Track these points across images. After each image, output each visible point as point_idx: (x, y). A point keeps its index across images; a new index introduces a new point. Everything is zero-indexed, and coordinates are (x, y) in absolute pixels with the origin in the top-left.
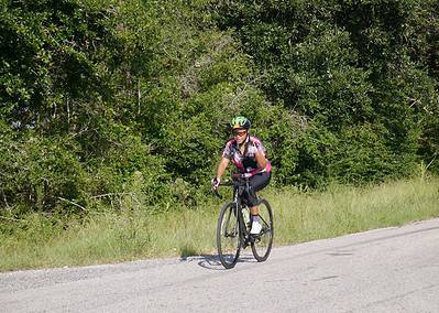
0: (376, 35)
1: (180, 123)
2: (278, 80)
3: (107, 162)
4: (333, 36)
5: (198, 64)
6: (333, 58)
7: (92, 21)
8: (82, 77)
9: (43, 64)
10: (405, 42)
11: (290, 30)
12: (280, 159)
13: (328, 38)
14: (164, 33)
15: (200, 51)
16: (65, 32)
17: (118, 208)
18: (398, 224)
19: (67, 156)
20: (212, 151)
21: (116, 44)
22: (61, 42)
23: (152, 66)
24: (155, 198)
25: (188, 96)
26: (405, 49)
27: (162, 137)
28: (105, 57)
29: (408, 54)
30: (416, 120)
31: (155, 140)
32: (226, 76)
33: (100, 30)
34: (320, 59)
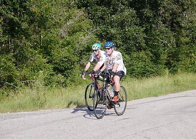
0: (147, 12)
1: (60, 50)
2: (104, 31)
3: (27, 66)
4: (129, 12)
5: (68, 24)
6: (128, 22)
7: (21, 3)
8: (16, 28)
10: (160, 15)
11: (109, 9)
13: (126, 13)
14: (53, 9)
15: (69, 18)
16: (9, 8)
17: (31, 87)
18: (156, 96)
19: (9, 63)
20: (74, 62)
21: (31, 14)
22: (7, 13)
23: (48, 24)
24: (48, 83)
25: (63, 38)
26: (160, 18)
27: (52, 56)
28: (27, 20)
29: (161, 21)
30: (164, 50)
31: (48, 57)
32: (80, 29)
33: (25, 8)
34: (122, 22)
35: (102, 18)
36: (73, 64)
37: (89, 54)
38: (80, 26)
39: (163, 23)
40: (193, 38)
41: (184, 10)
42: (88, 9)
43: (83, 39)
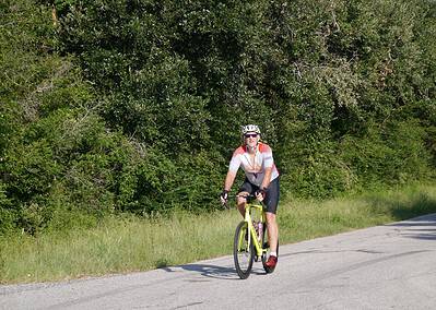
35: (111, 76)
36: (51, 182)
37: (85, 159)
38: (66, 96)
39: (249, 89)
40: (313, 121)
41: (293, 59)
42: (82, 58)
43: (76, 124)
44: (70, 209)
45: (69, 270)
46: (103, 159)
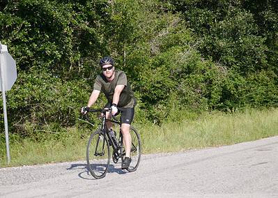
0: (269, 15)
1: (150, 71)
2: (208, 44)
4: (243, 16)
5: (160, 35)
6: (243, 30)
7: (98, 9)
8: (91, 43)
9: (67, 35)
11: (215, 13)
12: (210, 93)
13: (240, 18)
14: (139, 16)
15: (162, 26)
16: (81, 16)
19: (83, 92)
22: (79, 22)
25: (154, 55)
27: (139, 80)
31: (135, 83)
32: (177, 42)
34: (235, 31)
35: (204, 25)
36: (169, 92)
37: (189, 77)
38: (177, 38)
42: (185, 14)
43: (183, 56)
44: (180, 109)
45: (183, 145)
46: (200, 77)
